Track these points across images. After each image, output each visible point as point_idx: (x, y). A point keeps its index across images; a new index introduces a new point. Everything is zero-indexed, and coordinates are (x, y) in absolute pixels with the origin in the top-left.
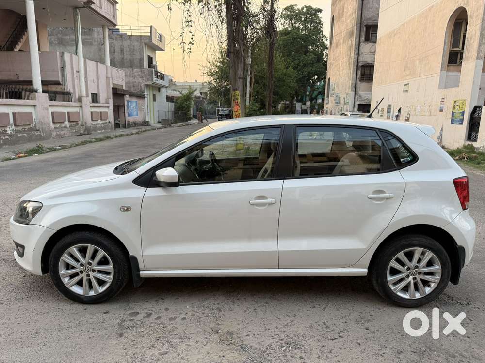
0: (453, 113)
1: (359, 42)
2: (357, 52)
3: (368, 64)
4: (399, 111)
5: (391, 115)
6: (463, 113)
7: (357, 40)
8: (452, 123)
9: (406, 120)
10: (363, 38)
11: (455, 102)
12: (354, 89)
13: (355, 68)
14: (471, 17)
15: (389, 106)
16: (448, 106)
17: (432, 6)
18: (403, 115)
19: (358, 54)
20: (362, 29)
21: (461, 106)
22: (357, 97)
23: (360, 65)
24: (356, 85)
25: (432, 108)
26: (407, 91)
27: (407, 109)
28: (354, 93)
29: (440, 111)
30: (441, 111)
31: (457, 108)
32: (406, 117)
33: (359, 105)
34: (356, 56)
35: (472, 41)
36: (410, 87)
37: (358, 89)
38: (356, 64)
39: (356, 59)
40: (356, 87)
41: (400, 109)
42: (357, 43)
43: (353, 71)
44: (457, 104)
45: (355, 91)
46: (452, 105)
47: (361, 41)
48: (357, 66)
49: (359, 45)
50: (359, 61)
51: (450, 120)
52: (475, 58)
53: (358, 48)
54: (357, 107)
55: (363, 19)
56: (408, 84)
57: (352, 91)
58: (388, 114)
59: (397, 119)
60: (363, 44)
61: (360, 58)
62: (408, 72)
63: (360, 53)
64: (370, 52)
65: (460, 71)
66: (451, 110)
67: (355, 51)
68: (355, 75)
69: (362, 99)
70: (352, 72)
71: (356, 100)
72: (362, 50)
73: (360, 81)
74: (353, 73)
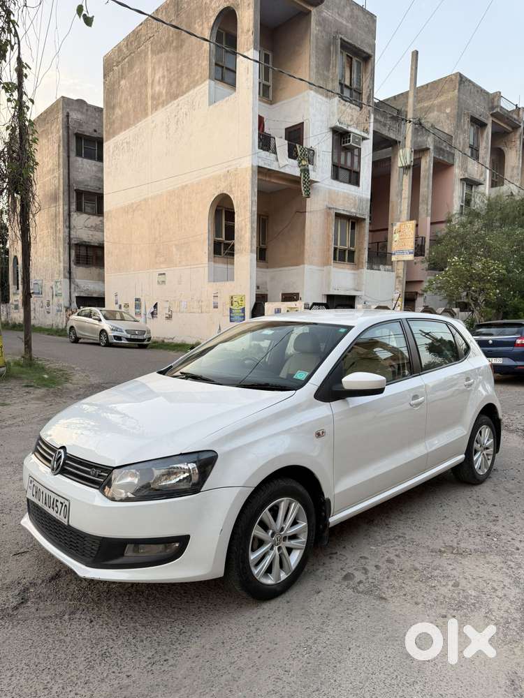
0: (231, 310)
1: (69, 212)
2: (67, 224)
3: (85, 242)
4: (155, 306)
5: (143, 312)
6: (243, 310)
7: (66, 208)
8: (231, 321)
9: (167, 317)
10: (74, 207)
11: (232, 297)
12: (67, 275)
13: (67, 246)
14: (238, 207)
15: (137, 300)
16: (224, 301)
17: (186, 186)
18: (162, 312)
19: (69, 227)
20: (71, 193)
21: (240, 302)
22: (73, 286)
23: (73, 242)
24: (70, 269)
25: (203, 304)
26: (164, 282)
27: (167, 305)
28: (68, 281)
29: (214, 307)
30: (216, 307)
31: (235, 304)
32: (166, 314)
33: (77, 297)
34: (67, 230)
35: (243, 232)
36: (167, 278)
37: (73, 275)
38: (67, 241)
39: (67, 234)
40: (70, 273)
41: (156, 304)
42: (66, 212)
43: (64, 251)
44: (235, 299)
45: (70, 278)
46: (229, 301)
47: (72, 210)
48: (69, 244)
49: (69, 215)
50: (72, 236)
51: (229, 317)
52: (249, 251)
53: (68, 219)
54: (74, 300)
55: (72, 182)
56: (164, 274)
57: (65, 277)
58: (138, 310)
59: (153, 317)
60: (74, 215)
61: (72, 232)
62: (162, 259)
63: (72, 227)
64: (86, 227)
65: (233, 264)
66: (229, 306)
67: (64, 222)
68: (67, 255)
69: (81, 290)
70: (62, 251)
71: (72, 290)
72: (73, 223)
73: (75, 264)
74: (64, 254)
